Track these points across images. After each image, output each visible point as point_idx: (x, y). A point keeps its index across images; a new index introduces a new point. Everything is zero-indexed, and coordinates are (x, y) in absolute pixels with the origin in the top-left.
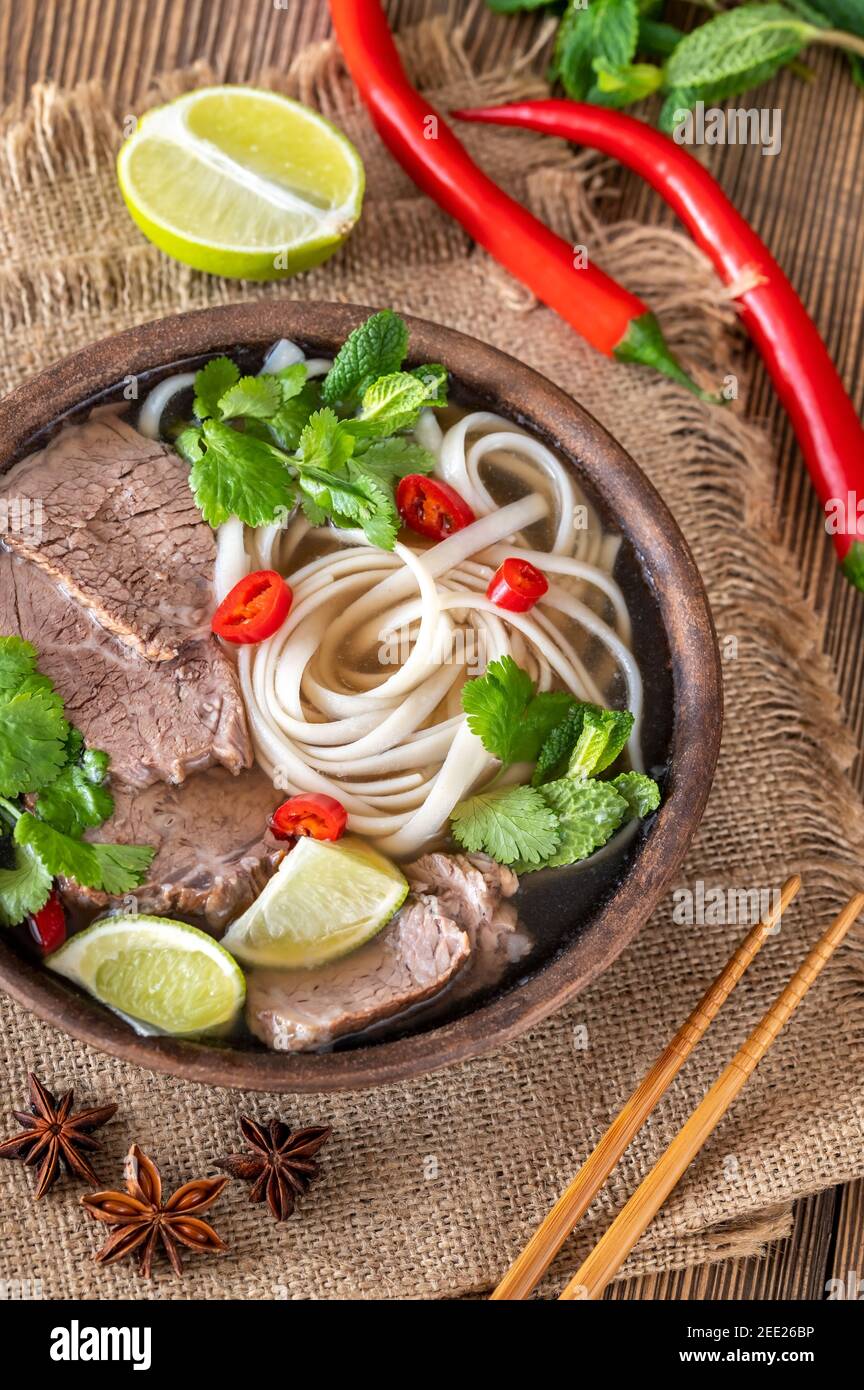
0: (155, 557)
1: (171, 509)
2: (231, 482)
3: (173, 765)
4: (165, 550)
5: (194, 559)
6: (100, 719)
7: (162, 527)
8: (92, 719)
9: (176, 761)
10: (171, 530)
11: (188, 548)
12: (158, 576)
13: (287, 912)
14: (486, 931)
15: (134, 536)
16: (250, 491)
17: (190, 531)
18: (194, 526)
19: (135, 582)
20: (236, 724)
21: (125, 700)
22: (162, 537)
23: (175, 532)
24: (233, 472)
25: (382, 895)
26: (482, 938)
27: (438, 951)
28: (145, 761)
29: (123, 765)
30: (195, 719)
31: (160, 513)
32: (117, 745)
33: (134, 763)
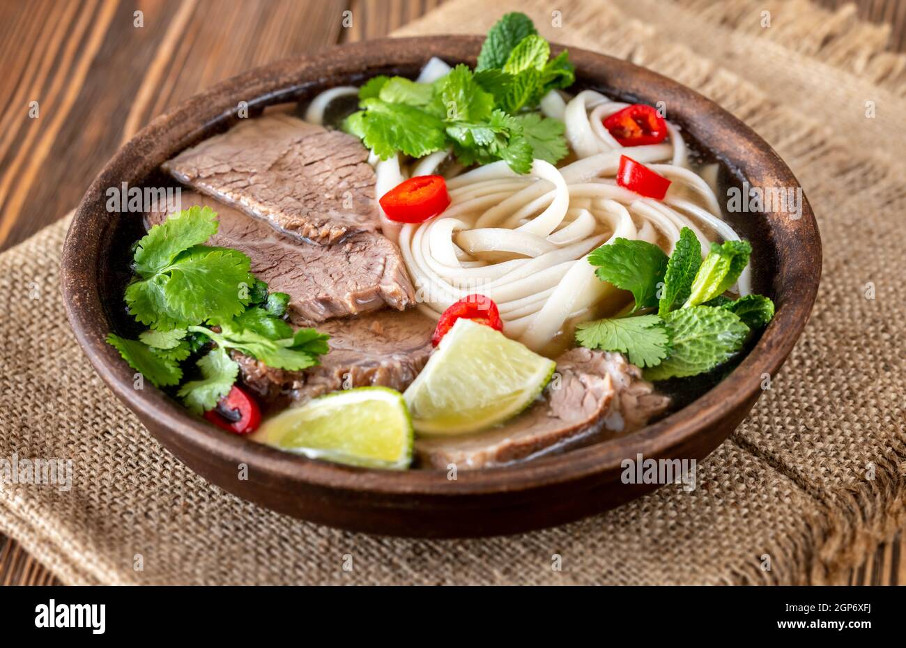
0: (325, 187)
1: (335, 158)
2: (394, 129)
3: (345, 297)
4: (333, 180)
5: (357, 185)
6: (280, 277)
7: (328, 168)
8: (273, 278)
9: (348, 294)
10: (337, 169)
11: (352, 178)
12: (327, 196)
13: (447, 384)
14: (626, 396)
15: (305, 176)
16: (410, 133)
17: (354, 167)
18: (355, 165)
19: (306, 201)
20: (399, 271)
21: (302, 267)
22: (328, 174)
23: (340, 170)
24: (394, 122)
25: (532, 370)
26: (623, 400)
27: (586, 401)
28: (321, 295)
29: (302, 300)
30: (364, 271)
31: (326, 161)
32: (296, 290)
33: (311, 298)
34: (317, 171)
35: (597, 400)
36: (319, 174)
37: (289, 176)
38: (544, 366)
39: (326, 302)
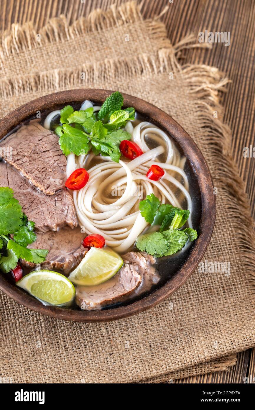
0: (49, 164)
1: (53, 150)
2: (71, 142)
3: (54, 225)
4: (52, 162)
5: (60, 165)
6: (32, 212)
7: (51, 155)
8: (30, 212)
9: (55, 223)
10: (53, 156)
11: (58, 162)
12: (50, 170)
13: (87, 269)
15: (42, 158)
16: (77, 145)
18: (60, 155)
19: (43, 172)
21: (40, 206)
22: (51, 158)
23: (55, 157)
24: (72, 139)
25: (115, 264)
26: (145, 277)
27: (132, 280)
28: (46, 224)
29: (39, 226)
30: (61, 212)
31: (50, 151)
32: (37, 220)
33: (42, 225)
34: (47, 156)
35: (136, 282)
36: (47, 158)
37: (37, 157)
38: (119, 262)
39: (47, 227)
